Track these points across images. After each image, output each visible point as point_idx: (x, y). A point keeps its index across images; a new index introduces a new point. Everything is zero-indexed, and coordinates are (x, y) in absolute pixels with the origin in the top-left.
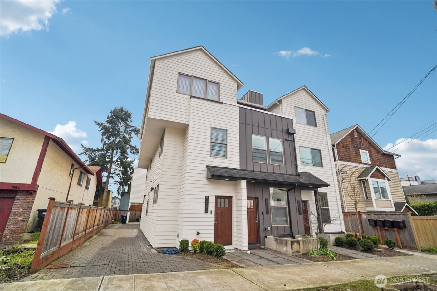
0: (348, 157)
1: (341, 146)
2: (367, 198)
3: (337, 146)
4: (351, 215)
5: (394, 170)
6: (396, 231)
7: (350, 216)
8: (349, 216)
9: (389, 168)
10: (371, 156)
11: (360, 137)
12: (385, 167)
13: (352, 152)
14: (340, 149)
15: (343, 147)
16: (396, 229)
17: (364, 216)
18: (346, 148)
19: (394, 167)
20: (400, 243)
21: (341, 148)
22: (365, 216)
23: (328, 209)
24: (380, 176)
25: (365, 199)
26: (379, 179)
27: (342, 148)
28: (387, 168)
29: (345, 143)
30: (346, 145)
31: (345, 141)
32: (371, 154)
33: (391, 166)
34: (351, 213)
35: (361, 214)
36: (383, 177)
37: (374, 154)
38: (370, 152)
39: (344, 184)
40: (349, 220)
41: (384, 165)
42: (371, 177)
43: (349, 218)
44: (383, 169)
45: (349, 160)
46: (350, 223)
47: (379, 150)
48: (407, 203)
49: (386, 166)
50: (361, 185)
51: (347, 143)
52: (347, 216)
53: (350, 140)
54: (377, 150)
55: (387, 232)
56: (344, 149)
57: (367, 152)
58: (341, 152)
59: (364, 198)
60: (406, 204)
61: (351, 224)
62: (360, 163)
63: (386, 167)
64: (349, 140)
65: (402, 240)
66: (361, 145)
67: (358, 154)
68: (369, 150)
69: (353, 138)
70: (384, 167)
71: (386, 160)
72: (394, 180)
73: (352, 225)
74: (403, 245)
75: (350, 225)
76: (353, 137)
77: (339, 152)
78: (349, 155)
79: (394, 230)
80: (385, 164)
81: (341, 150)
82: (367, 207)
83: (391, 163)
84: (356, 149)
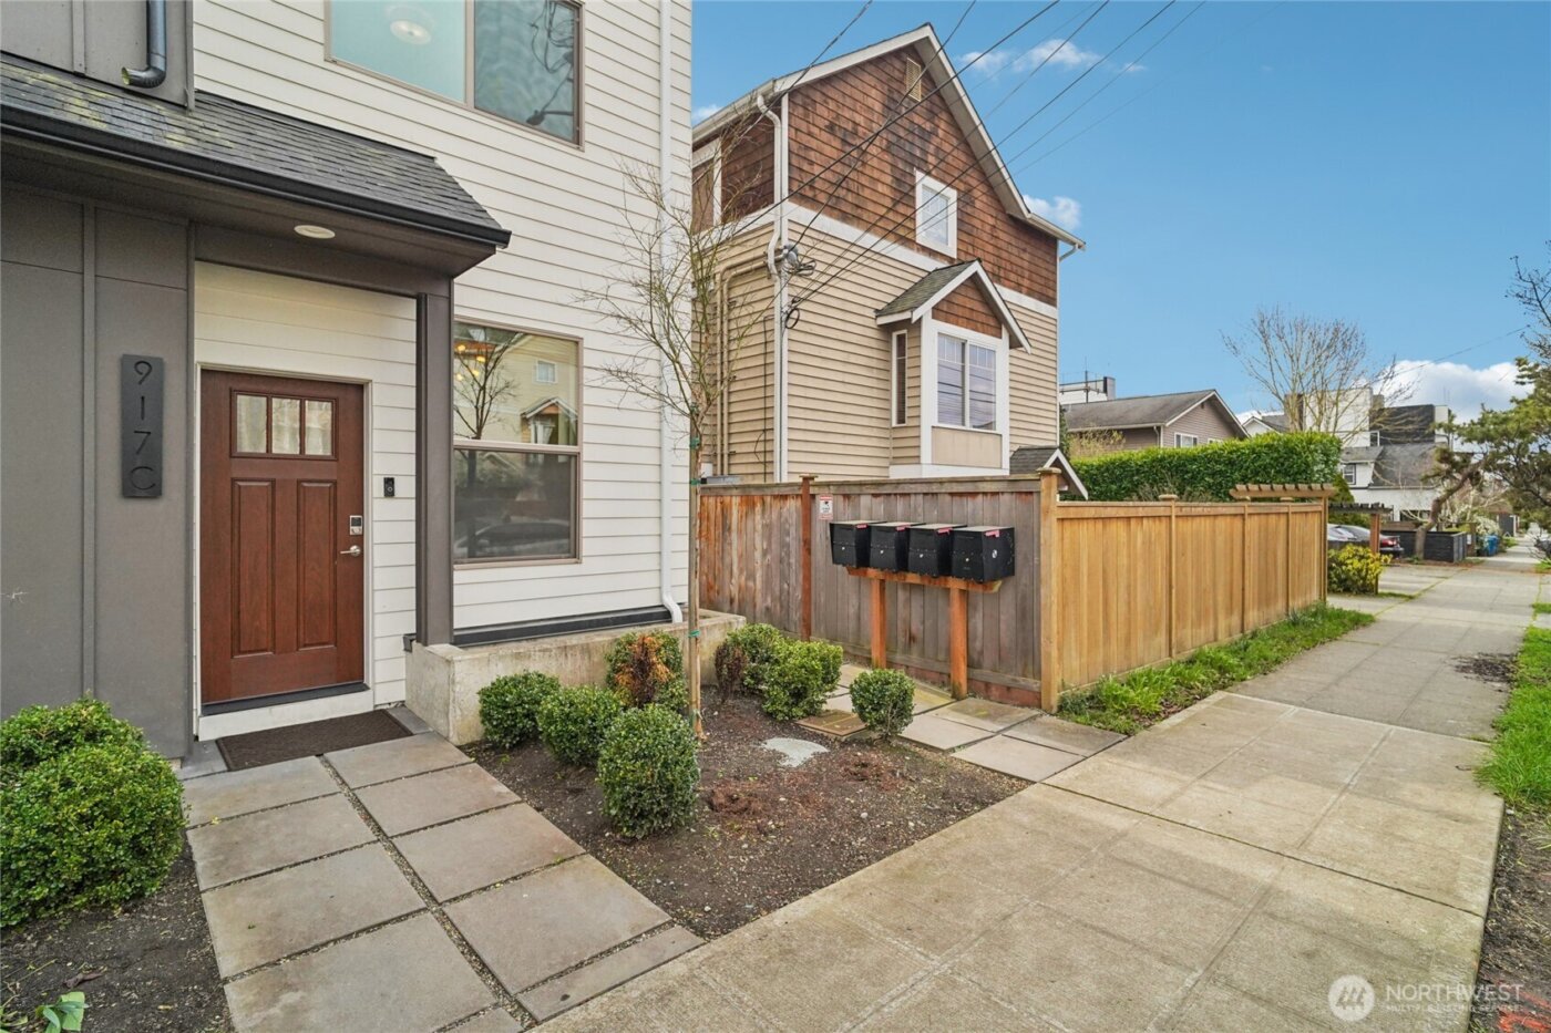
0: (850, 197)
1: (823, 123)
2: (901, 420)
3: (790, 114)
4: (768, 499)
5: (1044, 308)
6: (955, 595)
7: (764, 503)
8: (758, 508)
9: (1031, 293)
10: (966, 219)
11: (936, 110)
12: (1014, 289)
13: (876, 174)
14: (810, 134)
15: (831, 128)
16: (955, 584)
17: (825, 509)
18: (844, 141)
19: (1050, 293)
20: (963, 667)
21: (815, 131)
22: (830, 503)
23: (576, 457)
24: (982, 318)
25: (894, 424)
26: (976, 330)
27: (825, 136)
28: (1021, 292)
29: (847, 114)
30: (849, 127)
31: (849, 102)
32: (969, 210)
33: (1036, 287)
34: (768, 492)
35: (813, 496)
36: (992, 322)
37: (982, 216)
38: (965, 199)
39: (795, 336)
40: (759, 527)
41: (1012, 277)
42: (937, 312)
43: (758, 517)
44: (1004, 295)
45: (848, 209)
46: (758, 546)
47: (1004, 202)
48: (1061, 447)
49: (1019, 285)
50: (889, 352)
51: (859, 119)
52: (754, 505)
53: (878, 107)
54: (999, 201)
55: (917, 602)
56: (837, 144)
57: (952, 194)
58: (812, 155)
59: (889, 420)
60: (1058, 453)
61: (765, 553)
62: (907, 241)
63: (1018, 287)
64: (870, 102)
65: (978, 645)
66: (931, 149)
67: (904, 194)
68: (962, 187)
69: (895, 101)
70: (1010, 287)
71: (1026, 256)
72: (1032, 343)
73: (769, 557)
74: (977, 672)
75: (758, 555)
76: (896, 96)
77: (802, 153)
78: (853, 186)
79: (948, 590)
80: (1016, 273)
81: (814, 144)
82: (896, 461)
83: (1044, 273)
84: (900, 165)
